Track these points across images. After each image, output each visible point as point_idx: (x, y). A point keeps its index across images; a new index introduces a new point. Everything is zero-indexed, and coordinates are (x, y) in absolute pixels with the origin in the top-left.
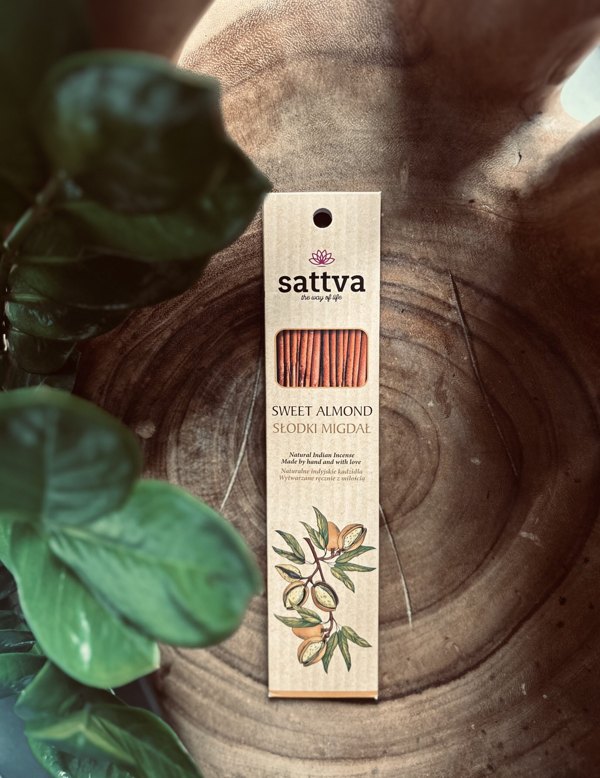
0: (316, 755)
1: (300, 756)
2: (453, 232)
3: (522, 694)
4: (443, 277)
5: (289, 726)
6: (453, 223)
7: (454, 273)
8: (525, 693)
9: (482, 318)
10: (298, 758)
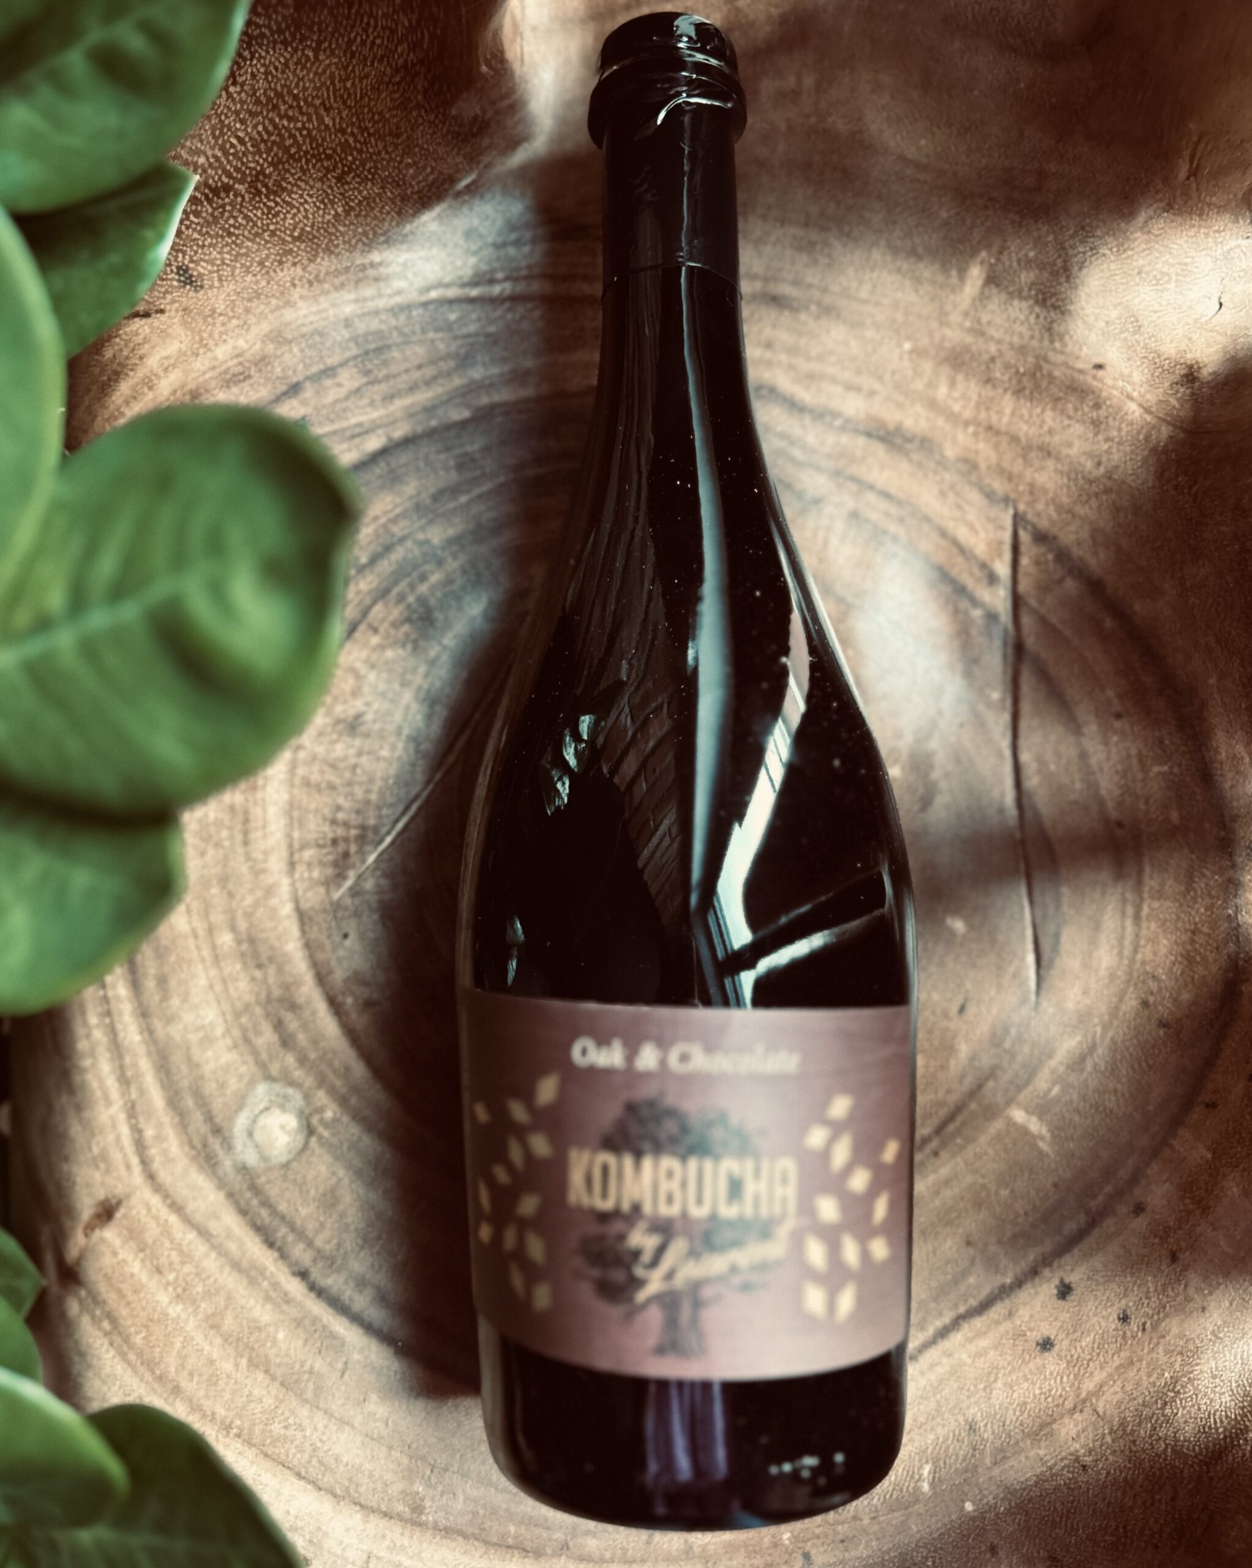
0: (400, 1508)
1: (362, 1501)
2: (1043, 422)
3: (917, 1489)
4: (995, 511)
5: (358, 1421)
6: (1047, 404)
7: (1022, 507)
8: (926, 1487)
9: (1053, 620)
10: (355, 1504)
